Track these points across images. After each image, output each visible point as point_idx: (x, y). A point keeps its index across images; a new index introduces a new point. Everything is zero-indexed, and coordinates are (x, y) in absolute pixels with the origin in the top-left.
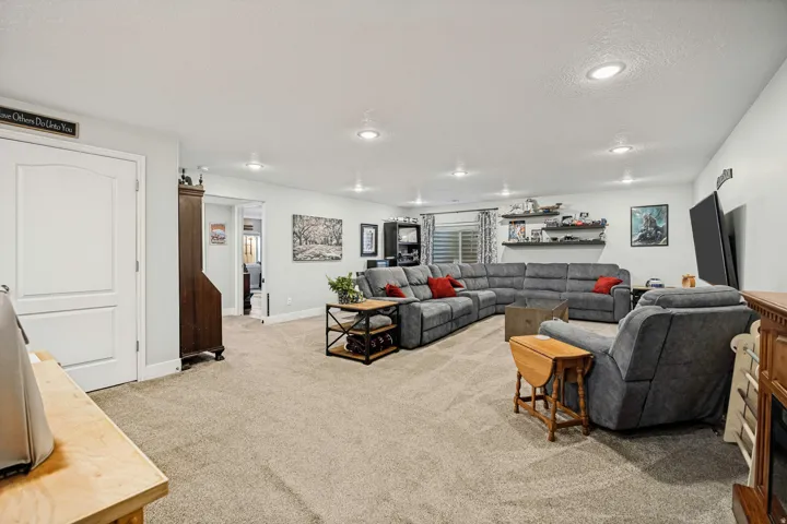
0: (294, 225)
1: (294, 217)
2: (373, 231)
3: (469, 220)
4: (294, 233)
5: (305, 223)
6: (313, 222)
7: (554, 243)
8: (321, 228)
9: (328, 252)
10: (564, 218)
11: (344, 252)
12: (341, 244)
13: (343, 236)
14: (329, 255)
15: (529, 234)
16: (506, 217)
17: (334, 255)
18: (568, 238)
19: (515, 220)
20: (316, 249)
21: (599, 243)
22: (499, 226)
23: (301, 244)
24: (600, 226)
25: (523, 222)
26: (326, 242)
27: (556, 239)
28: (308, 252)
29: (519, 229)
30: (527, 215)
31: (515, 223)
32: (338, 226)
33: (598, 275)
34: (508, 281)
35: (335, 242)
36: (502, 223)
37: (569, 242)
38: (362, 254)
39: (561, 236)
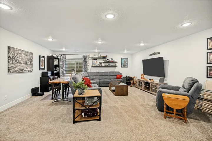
0: (9, 52)
1: (9, 48)
2: (44, 59)
3: (80, 58)
4: (9, 57)
5: (16, 52)
6: (20, 52)
7: (105, 66)
8: (24, 56)
9: (27, 68)
10: (107, 59)
11: (33, 68)
12: (32, 65)
13: (33, 60)
14: (27, 69)
15: (98, 63)
16: (92, 58)
17: (29, 69)
18: (109, 65)
19: (94, 59)
20: (21, 66)
21: (116, 66)
22: (89, 60)
23: (13, 64)
24: (116, 62)
25: (97, 60)
26: (25, 63)
27: (105, 65)
28: (17, 68)
29: (95, 62)
30: (99, 58)
31: (94, 60)
32: (31, 55)
33: (116, 74)
34: (94, 77)
35: (29, 63)
36: (90, 60)
37: (109, 66)
38: (40, 69)
39: (107, 64)
